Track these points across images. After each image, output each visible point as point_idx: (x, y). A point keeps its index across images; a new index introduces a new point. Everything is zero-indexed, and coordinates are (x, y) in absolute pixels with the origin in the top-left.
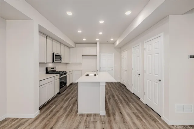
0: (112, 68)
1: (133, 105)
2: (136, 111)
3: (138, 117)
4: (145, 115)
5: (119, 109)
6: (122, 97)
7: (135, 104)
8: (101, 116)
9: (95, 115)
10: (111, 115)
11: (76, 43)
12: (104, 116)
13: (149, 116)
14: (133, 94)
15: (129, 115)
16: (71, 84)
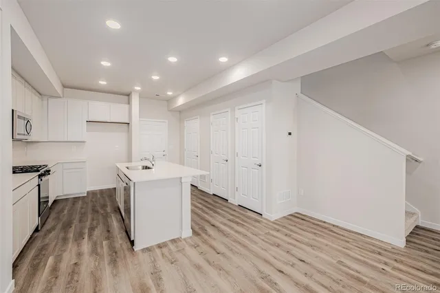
0: (164, 153)
1: (222, 210)
2: (231, 217)
3: (237, 223)
4: (245, 219)
5: (208, 221)
6: (200, 203)
7: (224, 208)
8: (185, 239)
9: (173, 241)
10: (200, 232)
11: (64, 86)
12: (191, 237)
13: (249, 218)
14: (214, 195)
15: (225, 224)
16: (55, 202)
